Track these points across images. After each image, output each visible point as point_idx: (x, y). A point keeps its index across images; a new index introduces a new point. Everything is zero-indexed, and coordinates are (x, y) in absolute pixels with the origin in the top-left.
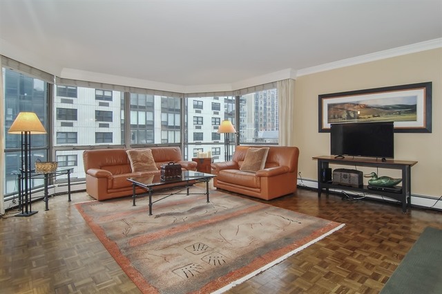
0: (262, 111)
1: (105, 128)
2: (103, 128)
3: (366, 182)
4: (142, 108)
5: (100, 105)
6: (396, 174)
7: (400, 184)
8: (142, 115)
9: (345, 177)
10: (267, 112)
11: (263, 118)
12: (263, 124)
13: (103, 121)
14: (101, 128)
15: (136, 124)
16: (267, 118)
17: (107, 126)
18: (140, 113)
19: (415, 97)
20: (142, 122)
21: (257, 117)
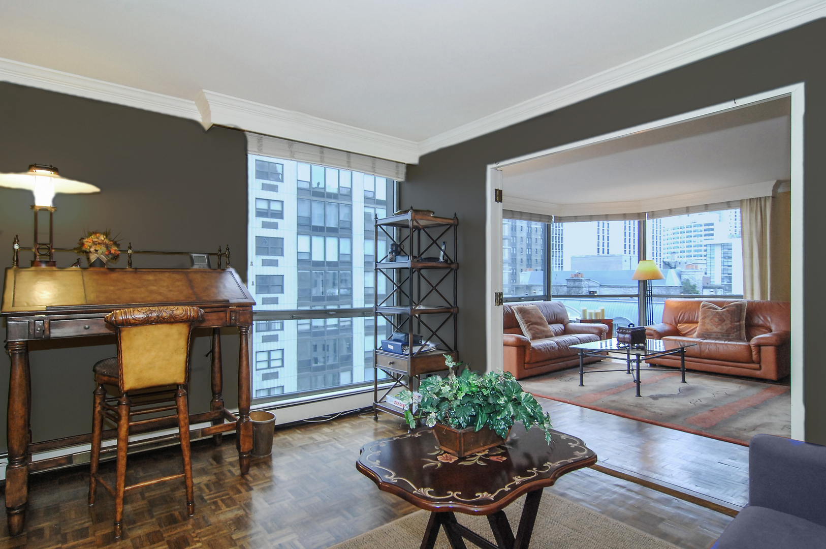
0: (524, 234)
1: (272, 268)
2: (269, 268)
4: (332, 232)
5: (263, 227)
8: (332, 242)
10: (533, 237)
11: (524, 247)
12: (525, 258)
13: (268, 254)
14: (265, 268)
15: (322, 259)
16: (533, 247)
17: (275, 263)
18: (329, 240)
20: (332, 257)
21: (513, 245)
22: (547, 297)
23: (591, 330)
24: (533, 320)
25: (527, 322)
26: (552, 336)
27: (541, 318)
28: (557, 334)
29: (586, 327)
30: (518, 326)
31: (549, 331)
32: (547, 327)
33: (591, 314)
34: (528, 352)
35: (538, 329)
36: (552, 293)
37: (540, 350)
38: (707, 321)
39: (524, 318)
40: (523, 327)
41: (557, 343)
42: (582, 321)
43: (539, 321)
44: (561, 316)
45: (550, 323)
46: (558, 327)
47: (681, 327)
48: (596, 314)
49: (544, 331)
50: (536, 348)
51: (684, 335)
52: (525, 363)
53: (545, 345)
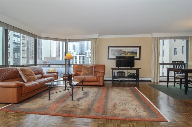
3: (126, 75)
6: (134, 72)
7: (135, 75)
9: (121, 74)
11: (31, 54)
12: (31, 57)
19: (137, 50)
21: (28, 53)
22: (35, 65)
23: (52, 76)
24: (28, 74)
25: (25, 75)
26: (36, 80)
27: (32, 73)
28: (39, 78)
29: (50, 75)
30: (21, 77)
31: (35, 78)
32: (34, 76)
33: (51, 70)
34: (23, 88)
35: (30, 77)
36: (37, 63)
37: (30, 87)
38: (85, 70)
39: (23, 73)
40: (23, 77)
41: (38, 82)
42: (48, 73)
43: (31, 74)
44: (40, 72)
45: (36, 74)
46: (40, 76)
47: (78, 73)
48: (53, 70)
49: (33, 78)
50: (28, 86)
51: (79, 75)
52: (22, 94)
53: (33, 84)
